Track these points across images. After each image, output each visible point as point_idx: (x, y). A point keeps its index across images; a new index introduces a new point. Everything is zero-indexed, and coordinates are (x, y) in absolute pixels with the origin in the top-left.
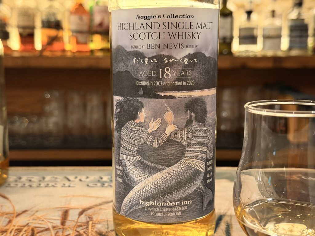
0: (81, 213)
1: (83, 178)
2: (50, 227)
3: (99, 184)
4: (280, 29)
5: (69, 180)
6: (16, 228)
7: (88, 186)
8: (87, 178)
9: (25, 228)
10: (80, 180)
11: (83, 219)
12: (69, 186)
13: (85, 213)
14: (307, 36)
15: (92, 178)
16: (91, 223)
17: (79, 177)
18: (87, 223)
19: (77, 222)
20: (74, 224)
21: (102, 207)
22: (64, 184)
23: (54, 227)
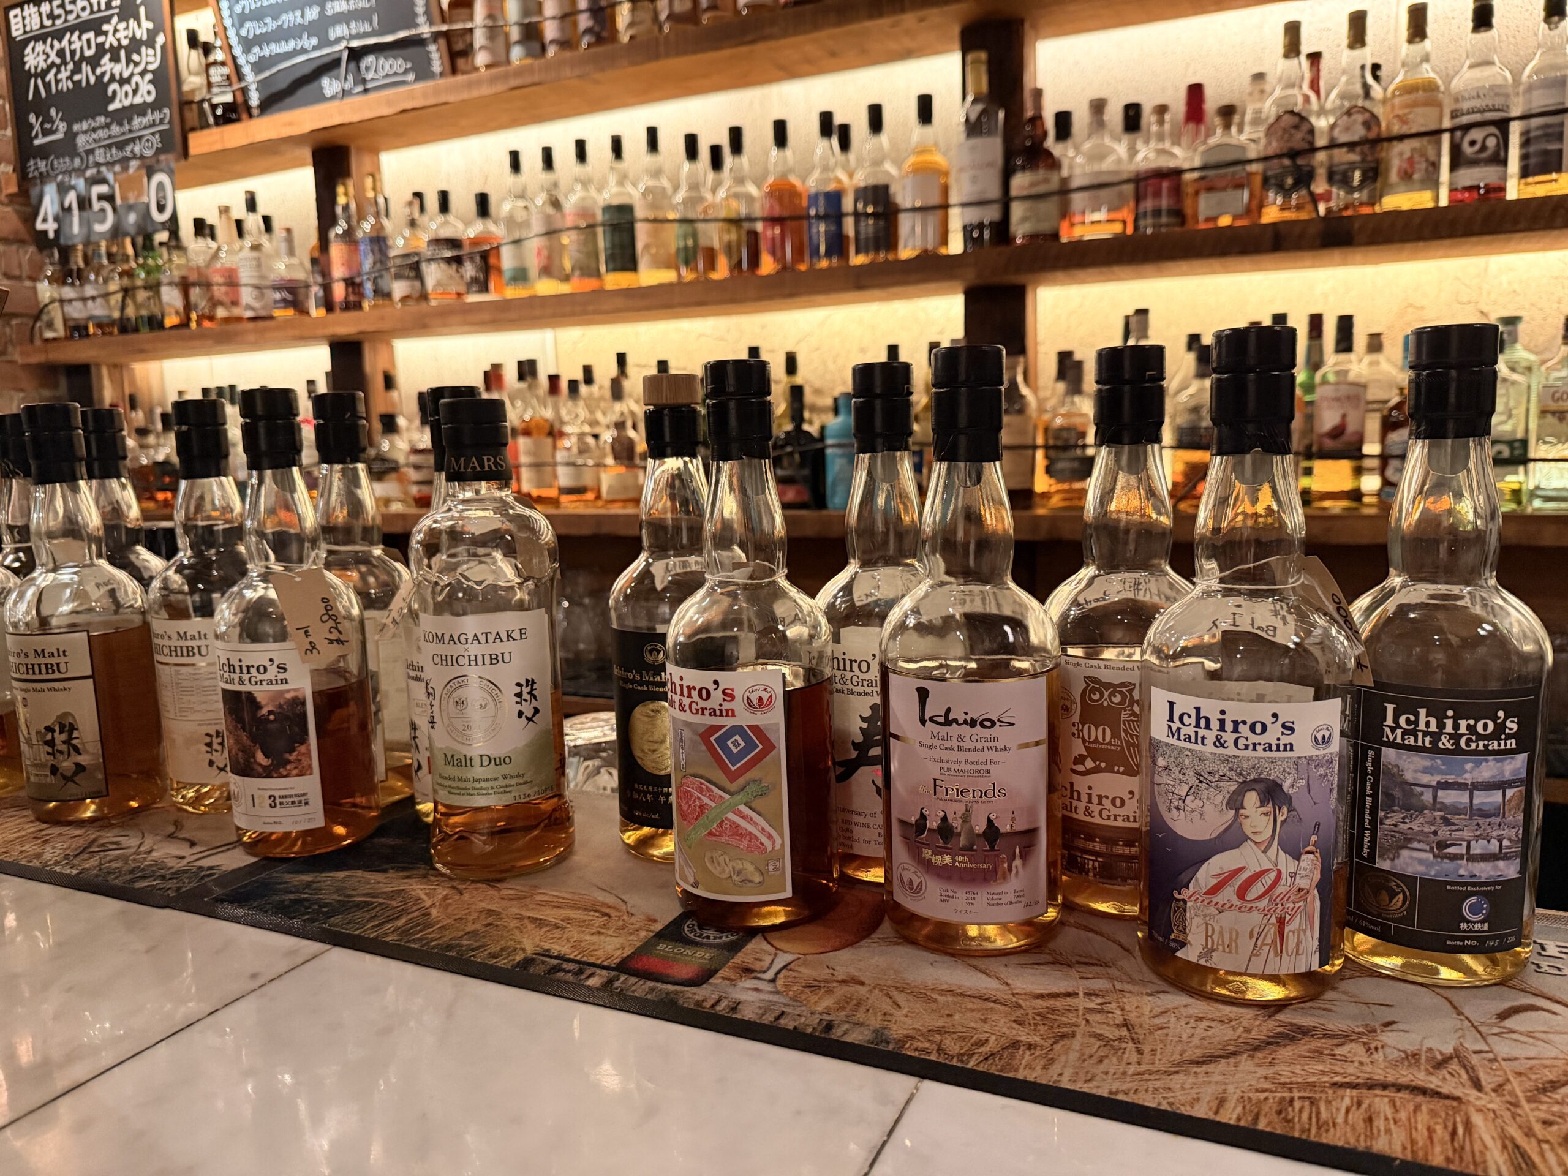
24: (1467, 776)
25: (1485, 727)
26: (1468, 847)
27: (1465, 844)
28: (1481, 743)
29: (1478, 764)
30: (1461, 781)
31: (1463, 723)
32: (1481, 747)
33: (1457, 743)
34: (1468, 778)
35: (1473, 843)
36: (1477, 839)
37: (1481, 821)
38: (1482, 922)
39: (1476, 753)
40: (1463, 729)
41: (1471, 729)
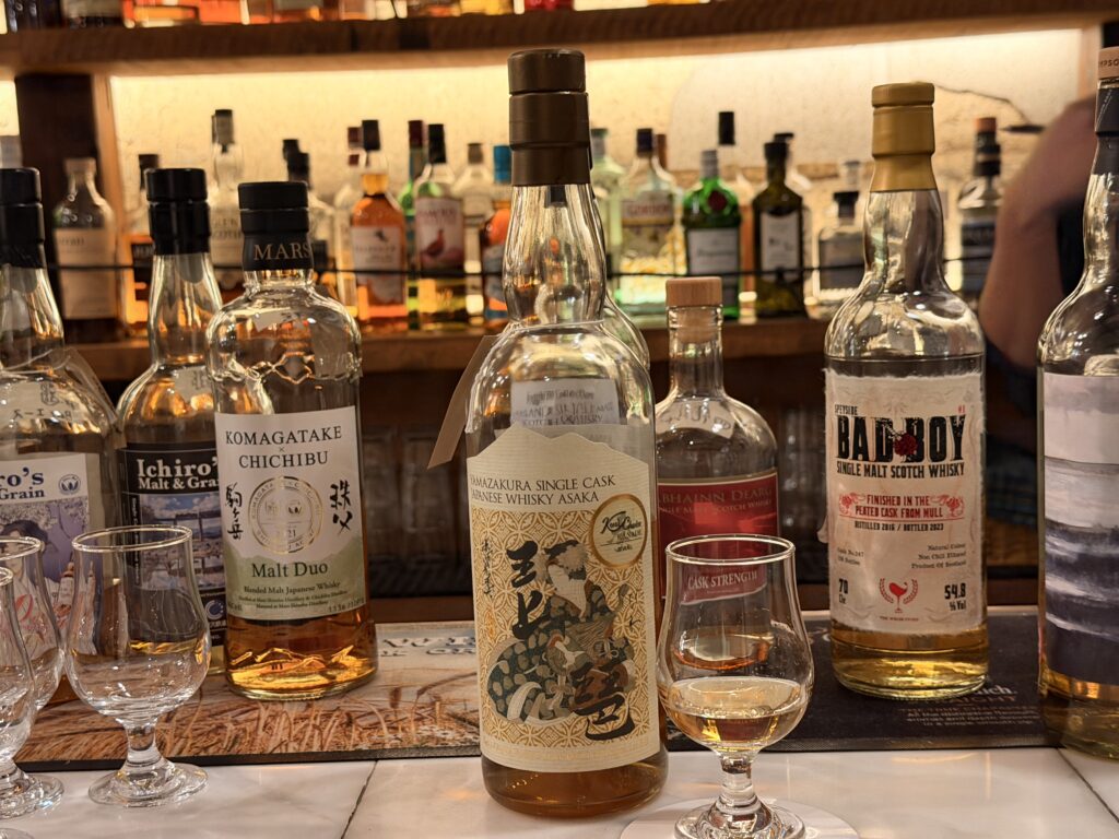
0: (421, 692)
1: (419, 641)
2: (374, 709)
3: (448, 650)
5: (394, 646)
6: (321, 713)
7: (428, 653)
8: (426, 640)
9: (337, 713)
10: (414, 645)
11: (425, 698)
12: (395, 655)
13: (428, 691)
15: (434, 640)
16: (438, 703)
17: (411, 640)
18: (433, 704)
19: (416, 703)
20: (413, 705)
21: (455, 682)
22: (386, 653)
23: (380, 711)
24: (196, 508)
25: (204, 469)
26: (203, 563)
27: (200, 560)
28: (203, 482)
29: (202, 498)
30: (191, 512)
31: (188, 469)
32: (203, 486)
33: (185, 484)
34: (196, 509)
35: (206, 559)
36: (209, 555)
37: (210, 542)
38: (221, 619)
39: (200, 490)
40: (188, 473)
41: (194, 472)
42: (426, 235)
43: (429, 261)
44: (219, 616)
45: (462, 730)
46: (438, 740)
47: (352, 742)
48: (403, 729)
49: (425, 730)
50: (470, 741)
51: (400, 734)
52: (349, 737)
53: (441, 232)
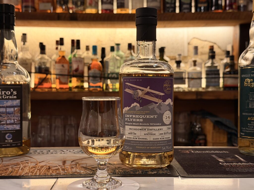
0: (72, 162)
1: (71, 151)
2: (58, 165)
3: (80, 153)
4: (201, 73)
5: (64, 151)
6: (40, 166)
7: (74, 153)
8: (74, 150)
9: (45, 166)
10: (70, 151)
11: (74, 163)
12: (64, 153)
13: (75, 161)
14: (219, 78)
15: (76, 150)
16: (78, 164)
17: (69, 150)
18: (76, 164)
19: (71, 164)
20: (70, 164)
21: (83, 159)
22: (61, 153)
23: (59, 166)
24: (5, 104)
25: (8, 93)
26: (6, 122)
27: (5, 121)
28: (8, 97)
29: (7, 102)
30: (3, 106)
31: (3, 92)
32: (8, 98)
33: (2, 97)
34: (5, 105)
35: (7, 121)
36: (8, 119)
37: (9, 115)
38: (11, 140)
39: (6, 99)
40: (3, 94)
41: (5, 93)
42: (75, 66)
43: (75, 73)
44: (10, 139)
45: (86, 171)
46: (78, 173)
47: (50, 173)
48: (67, 170)
49: (74, 170)
50: (89, 173)
51: (66, 171)
52: (49, 172)
53: (78, 66)
